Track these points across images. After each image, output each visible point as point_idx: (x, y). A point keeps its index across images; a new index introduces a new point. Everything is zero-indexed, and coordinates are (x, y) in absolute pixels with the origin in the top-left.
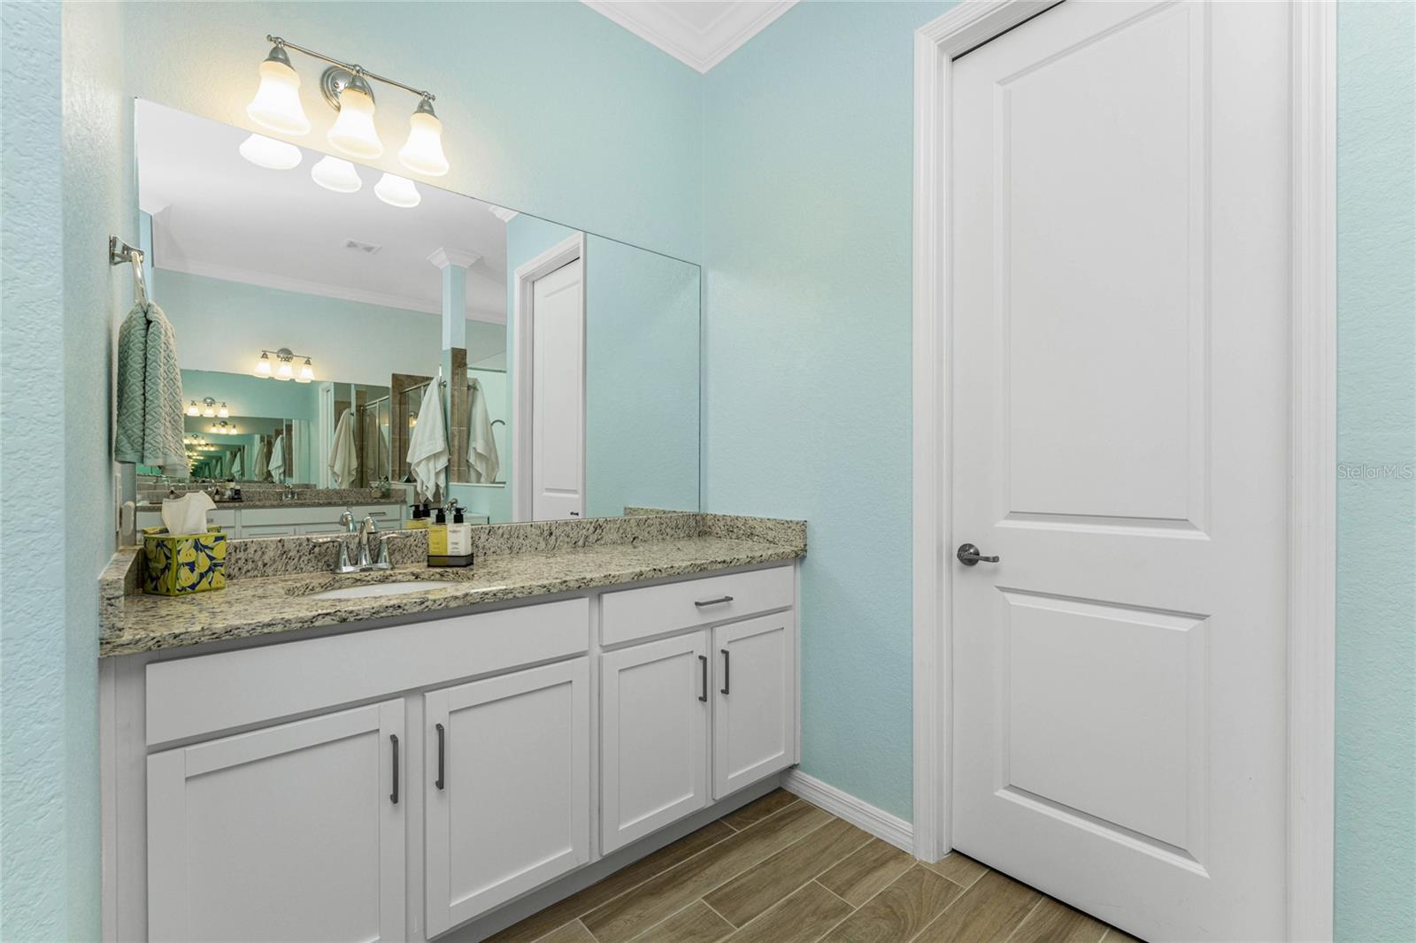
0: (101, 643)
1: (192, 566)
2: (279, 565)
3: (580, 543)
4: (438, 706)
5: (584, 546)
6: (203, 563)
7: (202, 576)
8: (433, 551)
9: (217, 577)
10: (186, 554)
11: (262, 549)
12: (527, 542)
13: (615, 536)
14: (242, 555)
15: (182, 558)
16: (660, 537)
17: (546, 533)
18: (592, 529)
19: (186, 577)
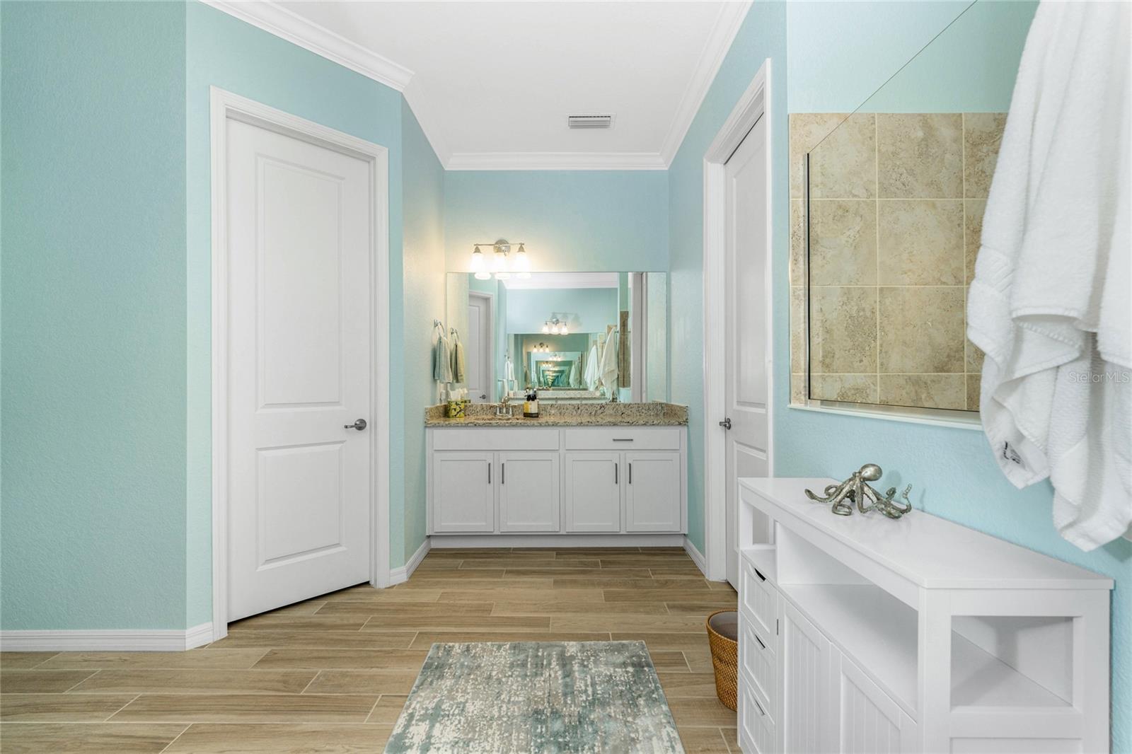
0: (426, 427)
1: (455, 410)
2: (481, 412)
3: (593, 413)
4: (503, 458)
5: (595, 415)
6: (458, 409)
7: (458, 413)
8: (525, 412)
9: (462, 414)
10: (454, 406)
11: (477, 407)
12: (568, 411)
13: (611, 412)
14: (471, 408)
15: (452, 407)
16: (638, 414)
17: (576, 408)
18: (599, 407)
19: (454, 413)
